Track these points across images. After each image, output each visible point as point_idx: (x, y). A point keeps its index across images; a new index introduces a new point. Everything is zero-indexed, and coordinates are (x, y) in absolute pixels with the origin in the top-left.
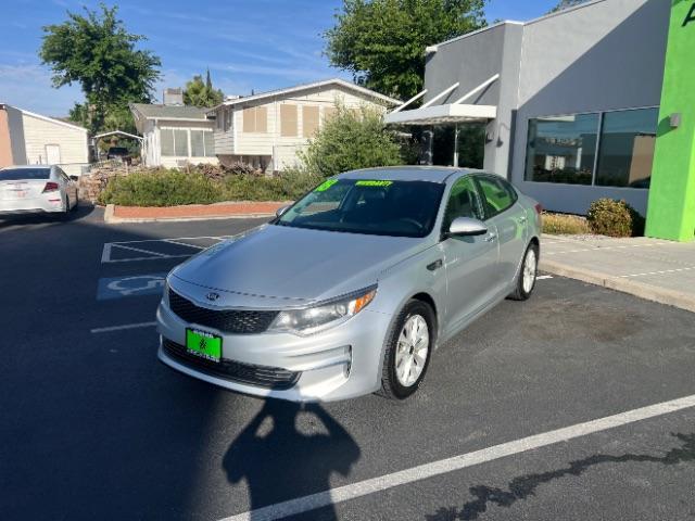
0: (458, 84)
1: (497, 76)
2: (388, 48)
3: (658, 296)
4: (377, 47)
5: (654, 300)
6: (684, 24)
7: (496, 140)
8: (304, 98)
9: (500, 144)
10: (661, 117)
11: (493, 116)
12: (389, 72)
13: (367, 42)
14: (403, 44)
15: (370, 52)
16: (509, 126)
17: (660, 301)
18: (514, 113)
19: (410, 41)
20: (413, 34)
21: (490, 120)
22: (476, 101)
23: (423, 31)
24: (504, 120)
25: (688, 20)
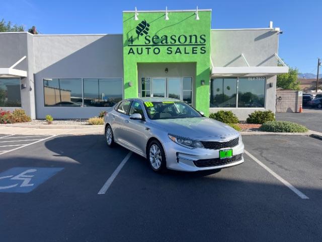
1: (25, 57)
6: (129, 54)
7: (29, 87)
9: (31, 89)
11: (26, 76)
16: (33, 81)
18: (34, 75)
21: (22, 78)
22: (16, 68)
24: (31, 78)
25: (129, 52)
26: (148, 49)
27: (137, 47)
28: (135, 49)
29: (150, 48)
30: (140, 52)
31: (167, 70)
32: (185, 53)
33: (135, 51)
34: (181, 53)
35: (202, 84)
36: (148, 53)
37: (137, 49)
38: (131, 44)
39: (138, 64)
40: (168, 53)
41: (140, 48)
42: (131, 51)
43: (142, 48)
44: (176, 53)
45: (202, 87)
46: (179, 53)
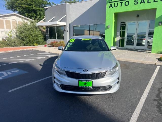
0: (55, 17)
1: (65, 16)
2: (26, 6)
3: (124, 60)
4: (23, 5)
5: (123, 61)
6: (109, 8)
7: (67, 30)
8: (5, 18)
9: (67, 31)
10: (106, 26)
11: (65, 25)
12: (27, 12)
13: (19, 4)
14: (30, 6)
15: (21, 7)
16: (69, 27)
17: (125, 61)
18: (70, 24)
19: (32, 5)
20: (33, 3)
21: (64, 26)
22: (60, 21)
23: (35, 3)
24: (68, 26)
25: (110, 7)
26: (121, 3)
27: (114, 3)
28: (113, 4)
29: (123, 2)
30: (116, 6)
31: (138, 16)
32: (148, 2)
33: (113, 6)
34: (144, 3)
35: (159, 25)
36: (121, 6)
37: (115, 4)
38: (111, 2)
39: (115, 14)
40: (135, 4)
41: (116, 3)
42: (111, 6)
43: (117, 3)
44: (140, 3)
45: (159, 27)
46: (143, 3)
